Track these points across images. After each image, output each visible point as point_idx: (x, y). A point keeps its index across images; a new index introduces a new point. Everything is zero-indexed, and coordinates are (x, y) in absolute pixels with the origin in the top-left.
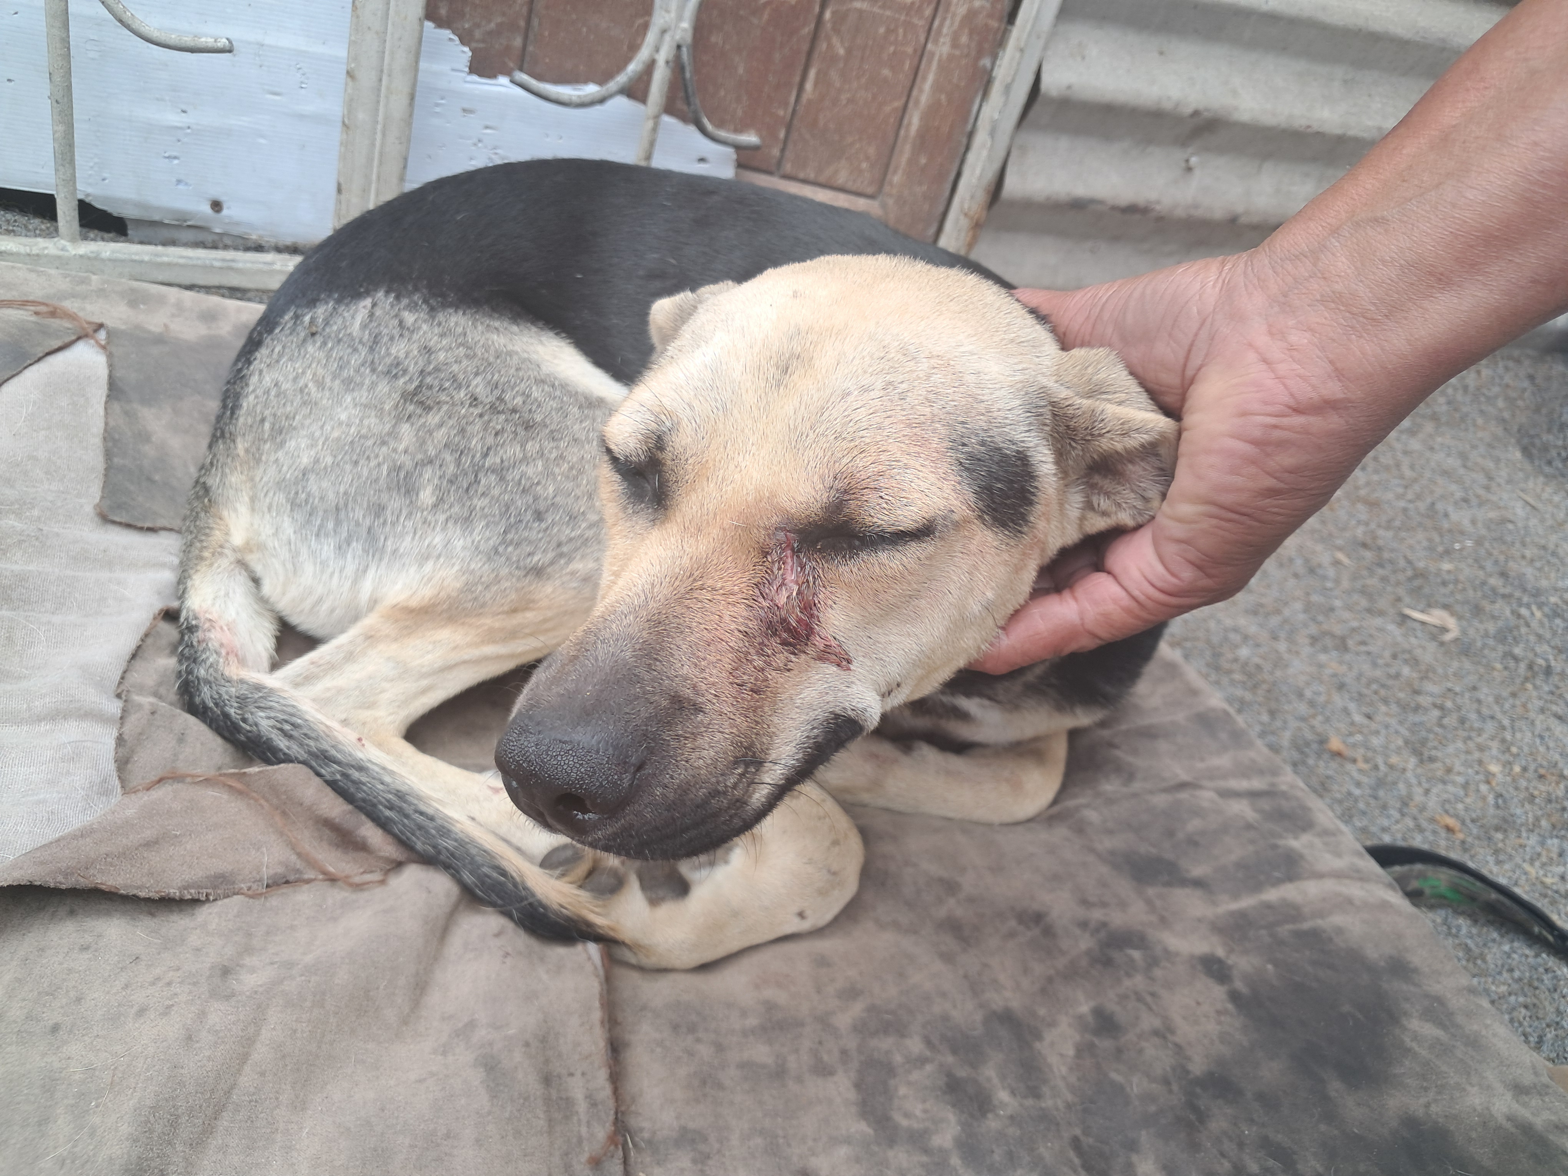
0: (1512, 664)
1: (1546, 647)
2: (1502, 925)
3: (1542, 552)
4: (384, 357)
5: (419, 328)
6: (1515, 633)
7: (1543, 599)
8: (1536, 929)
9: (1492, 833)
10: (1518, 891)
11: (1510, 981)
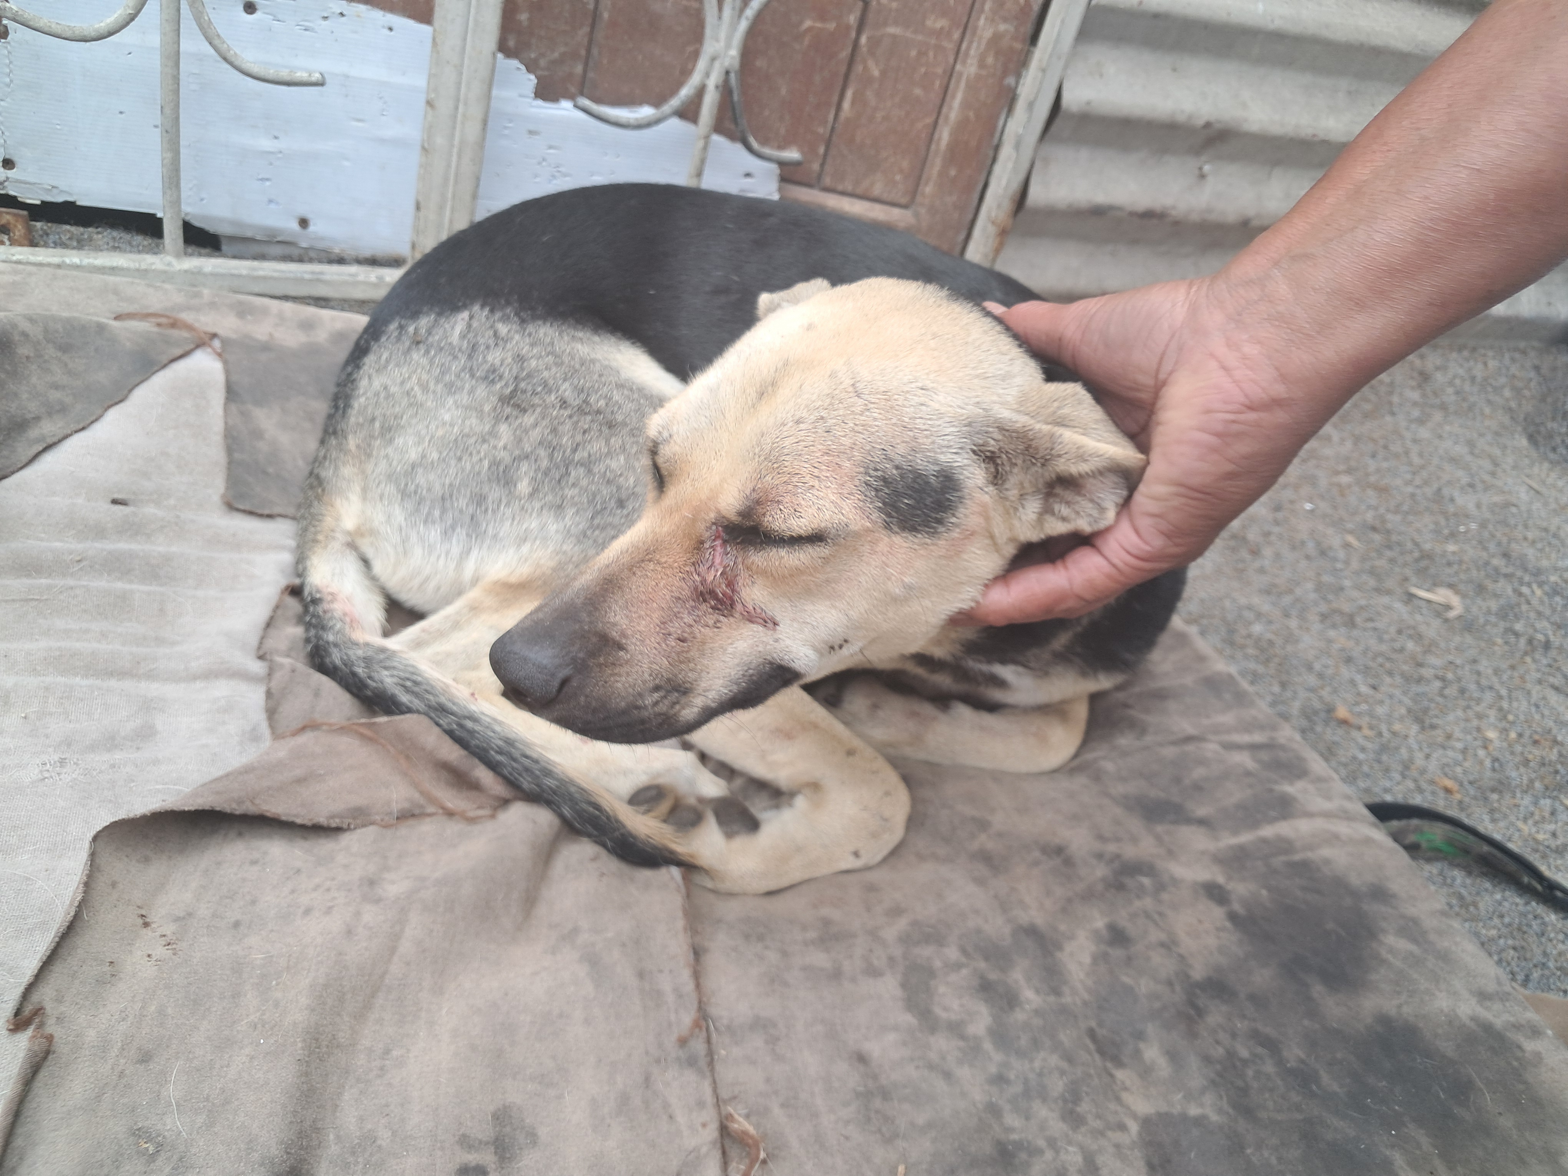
0: (1512, 639)
1: (1545, 624)
2: (1495, 877)
3: (1544, 534)
4: (482, 364)
5: (512, 338)
6: (1517, 610)
7: (1543, 578)
8: (1526, 879)
9: (1488, 794)
10: (1511, 846)
11: (1500, 926)
